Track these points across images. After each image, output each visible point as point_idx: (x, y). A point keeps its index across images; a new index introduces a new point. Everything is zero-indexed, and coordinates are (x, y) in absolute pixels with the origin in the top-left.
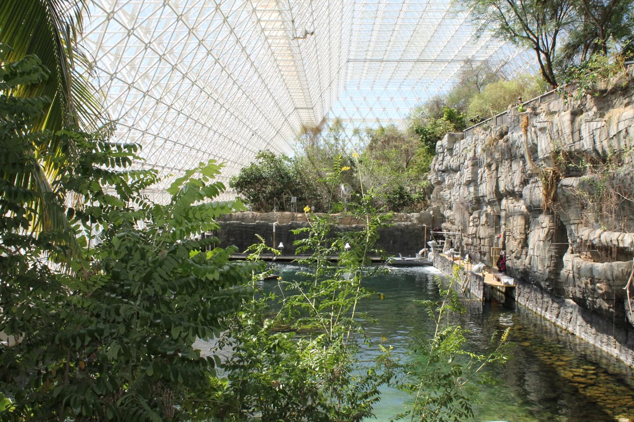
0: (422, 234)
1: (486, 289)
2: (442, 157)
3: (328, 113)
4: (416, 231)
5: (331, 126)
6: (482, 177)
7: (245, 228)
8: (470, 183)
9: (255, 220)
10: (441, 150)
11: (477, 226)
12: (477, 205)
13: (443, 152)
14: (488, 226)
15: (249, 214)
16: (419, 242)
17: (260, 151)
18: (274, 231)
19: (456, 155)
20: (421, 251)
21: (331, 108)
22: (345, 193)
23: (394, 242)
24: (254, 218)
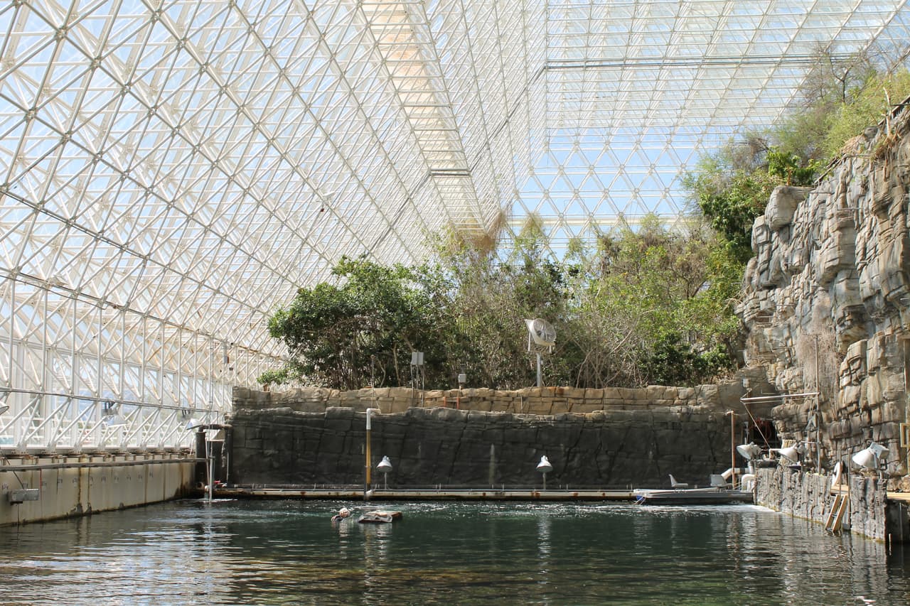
0: (725, 434)
1: (892, 512)
2: (765, 253)
3: (510, 205)
4: (709, 427)
5: (518, 233)
6: (865, 249)
7: (301, 422)
8: (836, 275)
9: (326, 405)
10: (763, 238)
11: (859, 380)
12: (855, 328)
13: (769, 242)
14: (889, 369)
15: (312, 392)
16: (717, 454)
17: (344, 258)
18: (368, 427)
19: (798, 236)
20: (725, 474)
21: (517, 192)
22: (538, 341)
23: (658, 455)
24: (322, 402)
